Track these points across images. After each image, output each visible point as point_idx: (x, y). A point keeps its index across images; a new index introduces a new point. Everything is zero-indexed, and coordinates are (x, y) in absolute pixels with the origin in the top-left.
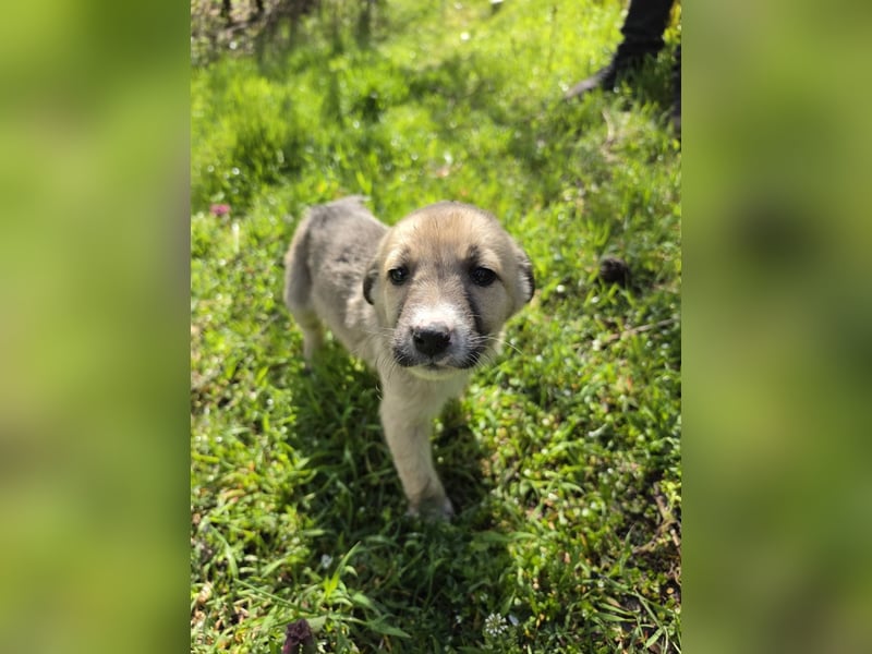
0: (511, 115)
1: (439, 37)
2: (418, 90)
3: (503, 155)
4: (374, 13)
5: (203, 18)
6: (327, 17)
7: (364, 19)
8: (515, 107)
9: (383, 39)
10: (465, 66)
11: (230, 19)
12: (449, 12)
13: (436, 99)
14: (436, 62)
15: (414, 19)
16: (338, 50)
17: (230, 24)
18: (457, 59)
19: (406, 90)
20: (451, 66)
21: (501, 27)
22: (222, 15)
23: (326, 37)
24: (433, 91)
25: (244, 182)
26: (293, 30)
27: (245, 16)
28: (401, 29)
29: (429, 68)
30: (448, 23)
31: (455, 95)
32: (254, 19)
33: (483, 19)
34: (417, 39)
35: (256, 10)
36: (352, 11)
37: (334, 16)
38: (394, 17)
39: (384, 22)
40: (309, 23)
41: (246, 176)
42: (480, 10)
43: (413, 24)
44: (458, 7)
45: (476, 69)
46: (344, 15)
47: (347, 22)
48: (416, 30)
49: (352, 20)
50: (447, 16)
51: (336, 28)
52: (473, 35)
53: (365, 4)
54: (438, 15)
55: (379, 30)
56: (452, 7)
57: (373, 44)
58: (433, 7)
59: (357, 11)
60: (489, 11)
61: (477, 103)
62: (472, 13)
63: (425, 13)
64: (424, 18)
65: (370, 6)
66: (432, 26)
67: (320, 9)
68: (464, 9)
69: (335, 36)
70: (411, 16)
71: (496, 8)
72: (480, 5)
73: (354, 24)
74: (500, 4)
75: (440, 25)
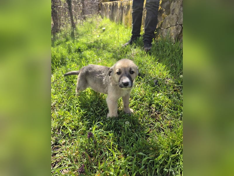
1: (92, 37)
2: (90, 47)
3: (111, 58)
4: (75, 32)
6: (63, 33)
7: (73, 33)
8: (112, 49)
9: (78, 38)
10: (99, 42)
12: (93, 31)
13: (95, 49)
14: (92, 41)
15: (85, 33)
16: (67, 40)
18: (97, 40)
19: (87, 47)
20: (96, 42)
21: (106, 34)
23: (64, 37)
24: (93, 47)
28: (82, 35)
29: (91, 43)
30: (93, 34)
31: (99, 48)
33: (101, 33)
34: (86, 37)
36: (69, 31)
37: (65, 33)
38: (80, 33)
39: (78, 34)
40: (58, 34)
42: (100, 31)
43: (85, 34)
44: (95, 30)
45: (102, 42)
46: (67, 32)
47: (68, 34)
48: (86, 35)
49: (69, 33)
50: (93, 32)
51: (66, 35)
52: (100, 36)
53: (72, 30)
54: (90, 32)
55: (76, 35)
56: (94, 30)
57: (76, 38)
58: (89, 30)
59: (71, 31)
60: (102, 31)
61: (104, 49)
62: (99, 31)
63: (87, 32)
64: (87, 33)
65: (73, 30)
66: (90, 34)
67: (61, 31)
68: (97, 30)
69: (66, 37)
70: (84, 32)
71: (104, 30)
72: (100, 29)
73: (70, 34)
74: (105, 29)
75: (91, 34)
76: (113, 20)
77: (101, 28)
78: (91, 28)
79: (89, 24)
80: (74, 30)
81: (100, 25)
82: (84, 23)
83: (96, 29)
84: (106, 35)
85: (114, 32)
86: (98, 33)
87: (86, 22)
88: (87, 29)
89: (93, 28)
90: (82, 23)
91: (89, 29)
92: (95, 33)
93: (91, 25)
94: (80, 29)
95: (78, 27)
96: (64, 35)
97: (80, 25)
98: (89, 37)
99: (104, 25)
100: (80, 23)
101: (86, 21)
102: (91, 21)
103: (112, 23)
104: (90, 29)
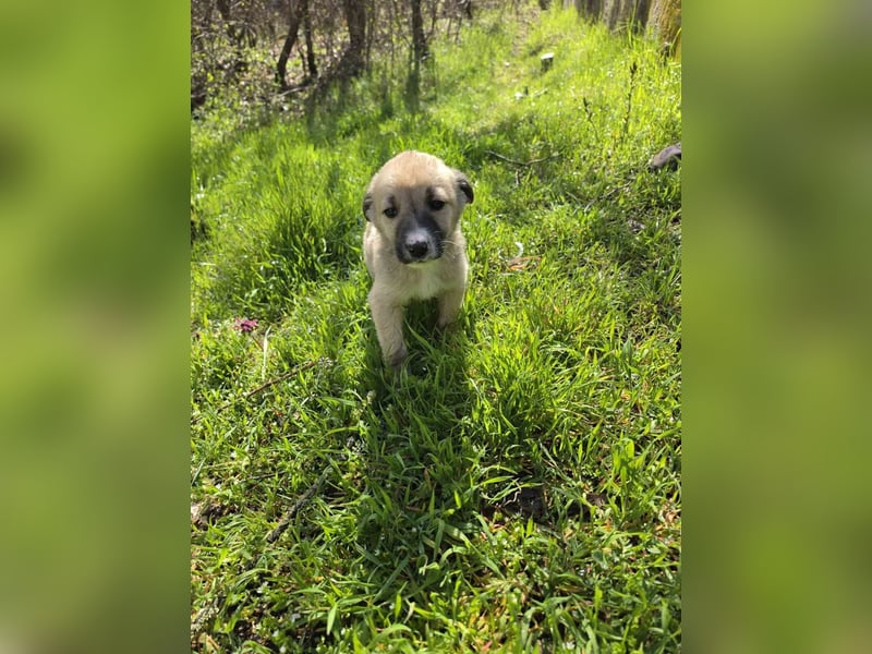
0: (588, 188)
1: (490, 95)
4: (422, 74)
5: (258, 83)
6: (376, 79)
7: (413, 79)
8: (592, 179)
9: (433, 99)
10: (524, 128)
11: (283, 82)
12: (499, 70)
13: (497, 169)
14: (491, 123)
15: (462, 78)
16: (388, 113)
17: (284, 87)
18: (514, 119)
20: (508, 128)
21: (555, 83)
22: (276, 80)
23: (376, 99)
24: (493, 158)
25: (282, 275)
26: (343, 91)
27: (299, 80)
28: (450, 88)
29: (485, 132)
30: (497, 81)
32: (306, 82)
33: (534, 76)
34: (467, 99)
35: (308, 74)
36: (401, 71)
37: (384, 77)
38: (442, 77)
39: (433, 82)
40: (359, 85)
41: (284, 269)
42: (530, 66)
43: (463, 83)
44: (507, 64)
45: (537, 132)
46: (393, 77)
47: (395, 83)
48: (465, 89)
49: (400, 81)
50: (496, 73)
51: (385, 89)
52: (527, 92)
53: (413, 64)
54: (487, 73)
55: (427, 90)
56: (501, 65)
57: (421, 104)
58: (482, 65)
59: (406, 71)
60: (541, 67)
61: (544, 174)
62: (523, 70)
63: (474, 71)
64: (473, 77)
65: (417, 66)
66: (482, 84)
67: (369, 71)
68: (514, 65)
69: (384, 97)
70: (461, 74)
71: (547, 64)
72: (531, 60)
73: (404, 85)
74: (551, 59)
75: (491, 83)
76: (597, 15)
77: (534, 53)
78: (492, 55)
79: (485, 36)
80: (421, 66)
81: (531, 40)
82: (464, 35)
83: (513, 56)
84: (558, 88)
85: (597, 73)
86: (518, 77)
87: (473, 28)
88: (475, 59)
89: (500, 52)
90: (457, 34)
91: (480, 57)
92: (504, 79)
93: (490, 38)
94: (445, 58)
95: (438, 50)
96: (379, 88)
97: (448, 43)
98: (478, 96)
99: (549, 38)
100: (448, 36)
101: (471, 24)
102: (492, 24)
103: (585, 26)
104: (486, 57)
